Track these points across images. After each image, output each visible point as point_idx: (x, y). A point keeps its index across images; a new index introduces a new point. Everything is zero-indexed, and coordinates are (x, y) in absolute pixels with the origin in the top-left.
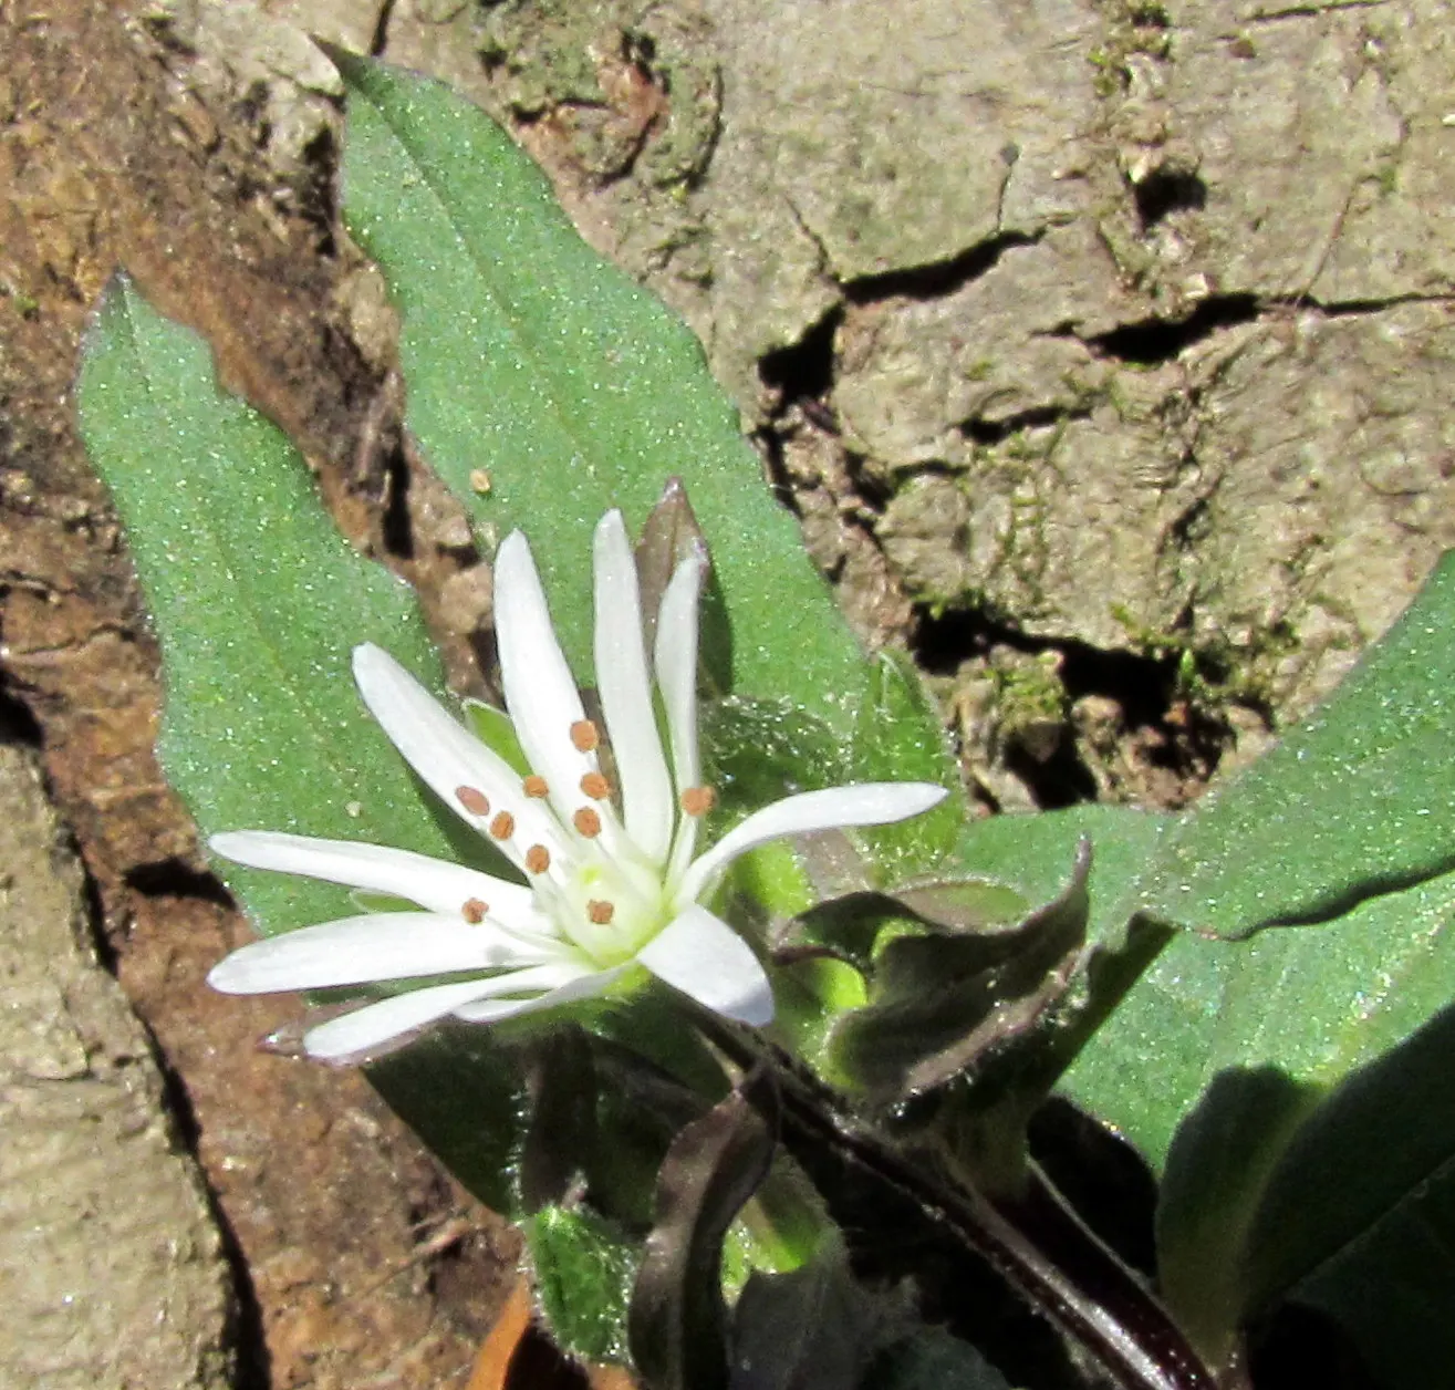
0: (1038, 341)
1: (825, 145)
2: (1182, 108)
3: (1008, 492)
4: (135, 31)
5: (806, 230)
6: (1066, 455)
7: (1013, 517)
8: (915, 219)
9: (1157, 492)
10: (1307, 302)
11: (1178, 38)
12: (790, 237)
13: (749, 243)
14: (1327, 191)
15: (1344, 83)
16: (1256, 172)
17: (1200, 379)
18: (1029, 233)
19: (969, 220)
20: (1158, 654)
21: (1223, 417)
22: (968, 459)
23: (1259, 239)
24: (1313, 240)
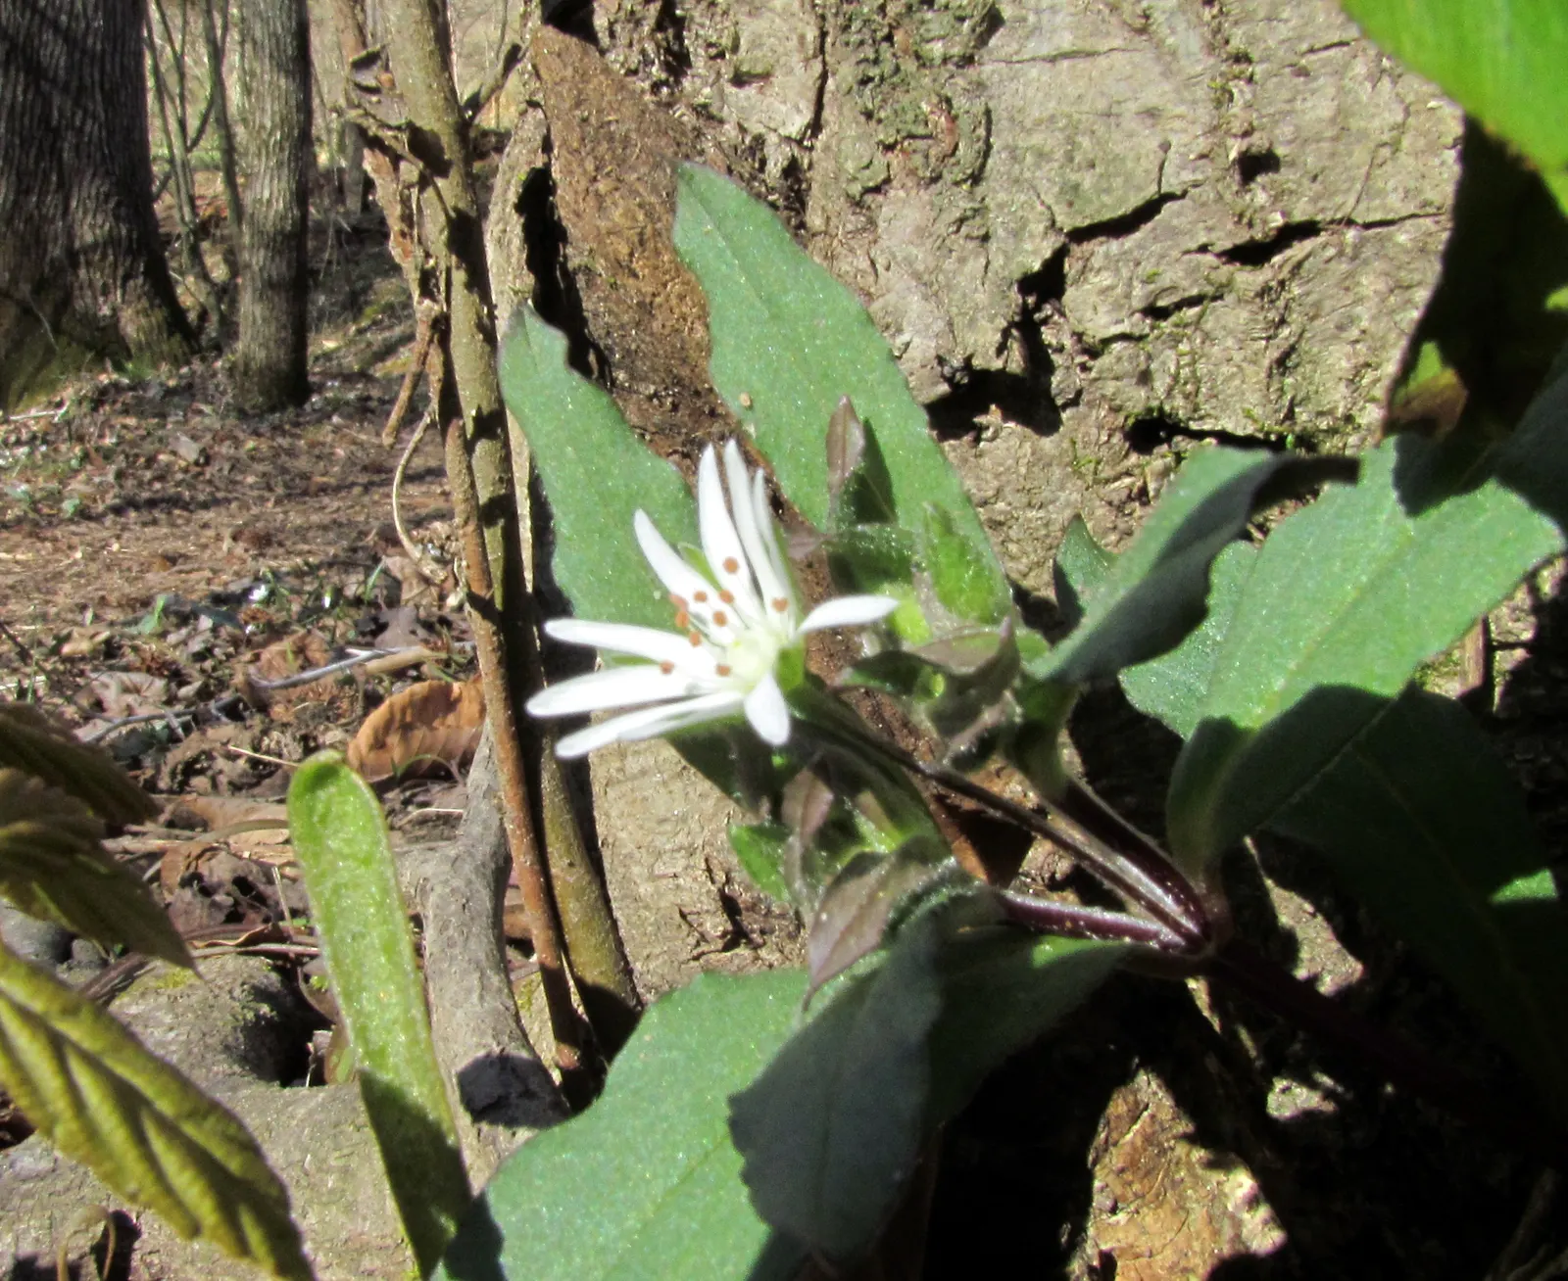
0: (1187, 257)
1: (1052, 152)
2: (1264, 112)
3: (1175, 347)
4: (683, 115)
5: (1043, 203)
6: (1209, 324)
7: (1178, 362)
8: (1108, 191)
9: (1264, 342)
10: (1350, 222)
11: (1258, 70)
12: (1033, 208)
13: (1010, 213)
14: (1360, 155)
15: (1368, 85)
16: (1314, 146)
17: (1285, 274)
18: (1179, 193)
19: (1140, 189)
20: (1273, 437)
21: (1301, 296)
22: (1147, 330)
23: (1317, 187)
24: (1353, 184)
